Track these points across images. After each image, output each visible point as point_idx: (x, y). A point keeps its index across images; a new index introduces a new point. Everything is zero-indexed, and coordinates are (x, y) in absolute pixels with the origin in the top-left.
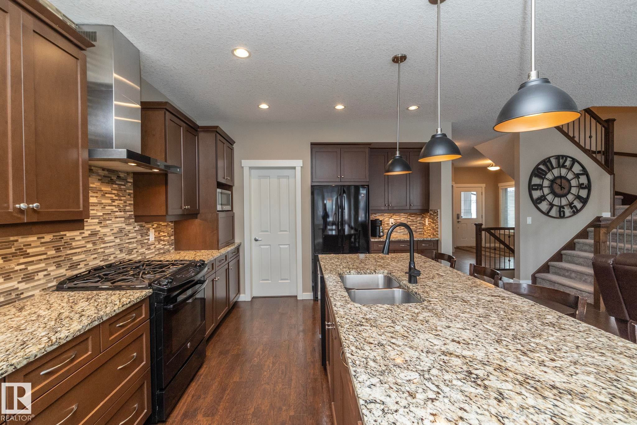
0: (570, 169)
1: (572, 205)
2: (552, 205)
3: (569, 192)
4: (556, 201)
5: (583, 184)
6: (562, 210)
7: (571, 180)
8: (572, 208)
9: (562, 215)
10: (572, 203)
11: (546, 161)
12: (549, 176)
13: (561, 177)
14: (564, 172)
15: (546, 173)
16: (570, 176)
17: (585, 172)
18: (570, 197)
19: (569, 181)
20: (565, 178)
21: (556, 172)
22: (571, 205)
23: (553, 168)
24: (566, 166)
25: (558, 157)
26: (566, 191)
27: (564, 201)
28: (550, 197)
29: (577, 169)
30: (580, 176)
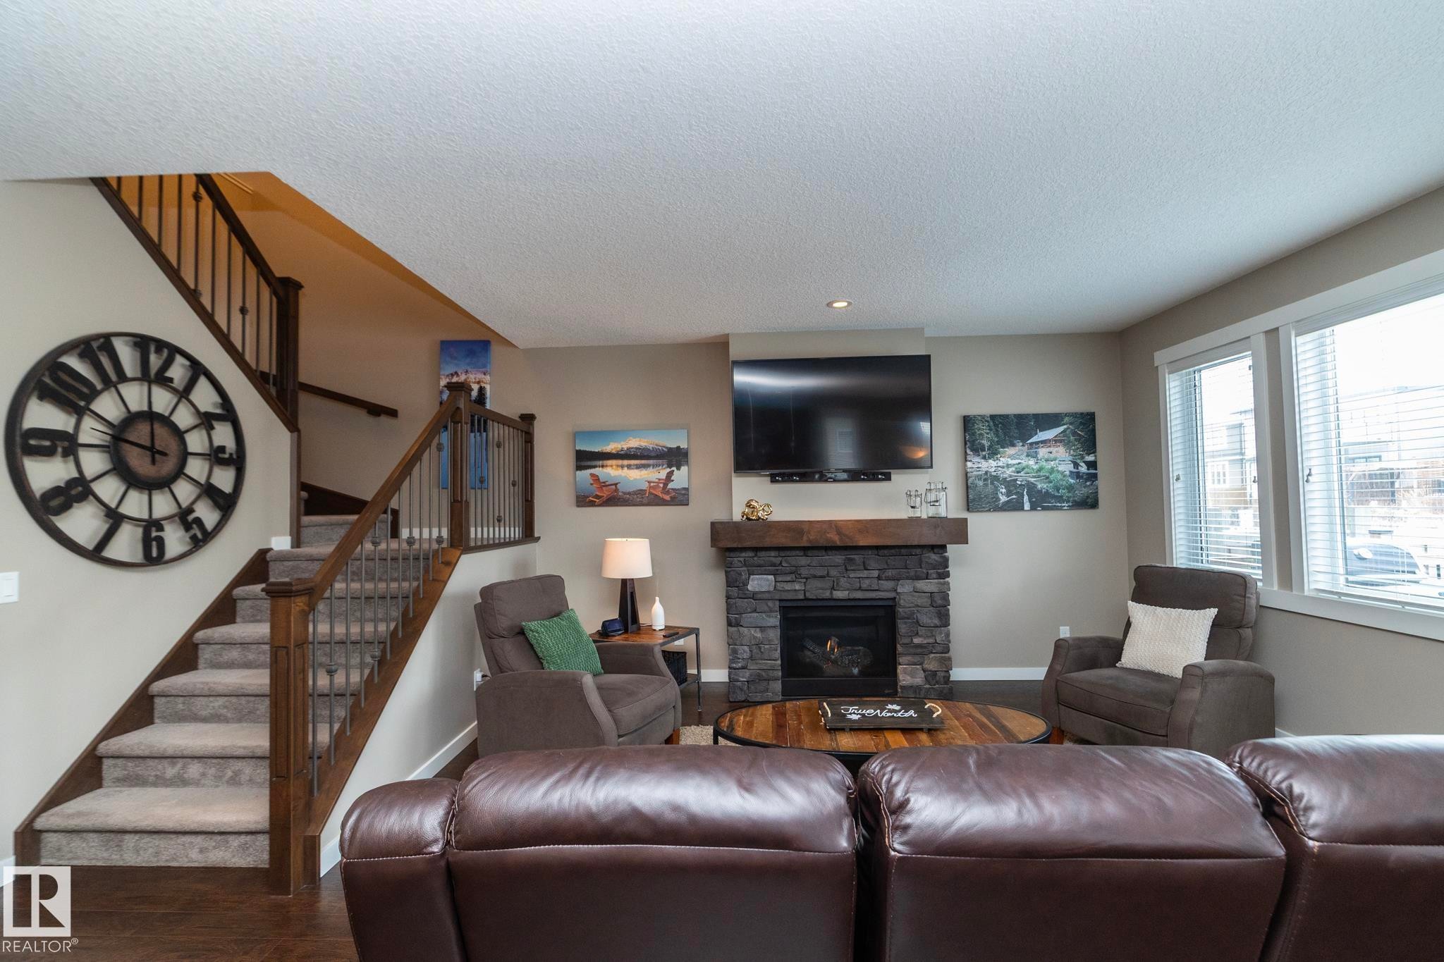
0: (184, 394)
1: (190, 518)
2: (115, 519)
3: (179, 472)
4: (135, 505)
5: (222, 449)
6: (154, 534)
7: (187, 431)
8: (187, 527)
9: (154, 553)
10: (190, 510)
11: (95, 345)
12: (107, 406)
13: (150, 416)
14: (162, 400)
15: (94, 394)
16: (183, 418)
17: (228, 413)
18: (184, 491)
19: (179, 434)
20: (166, 421)
21: (135, 396)
22: (184, 517)
23: (123, 378)
24: (171, 380)
25: (143, 343)
26: (168, 466)
27: (163, 505)
28: (109, 489)
29: (204, 397)
30: (215, 424)
